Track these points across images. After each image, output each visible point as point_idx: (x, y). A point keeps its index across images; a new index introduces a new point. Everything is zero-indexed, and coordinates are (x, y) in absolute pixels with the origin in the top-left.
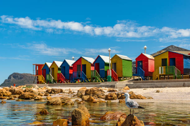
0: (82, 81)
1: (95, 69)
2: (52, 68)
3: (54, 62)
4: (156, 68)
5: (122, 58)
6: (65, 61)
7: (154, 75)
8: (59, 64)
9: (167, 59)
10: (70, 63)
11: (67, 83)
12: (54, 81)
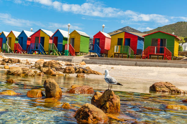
0: (39, 53)
1: (53, 42)
2: (9, 38)
3: (11, 32)
5: (81, 34)
6: (23, 32)
7: (109, 53)
8: (17, 34)
10: (29, 34)
11: (24, 53)
12: (11, 51)
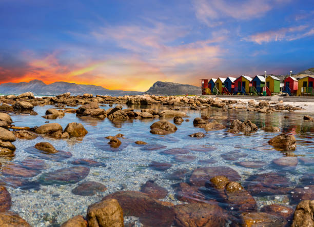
0: (242, 94)
1: (253, 85)
2: (217, 83)
3: (219, 78)
4: (300, 88)
5: (274, 79)
6: (228, 79)
7: (298, 92)
8: (223, 80)
9: (306, 82)
10: (233, 79)
11: (230, 95)
12: (219, 93)
